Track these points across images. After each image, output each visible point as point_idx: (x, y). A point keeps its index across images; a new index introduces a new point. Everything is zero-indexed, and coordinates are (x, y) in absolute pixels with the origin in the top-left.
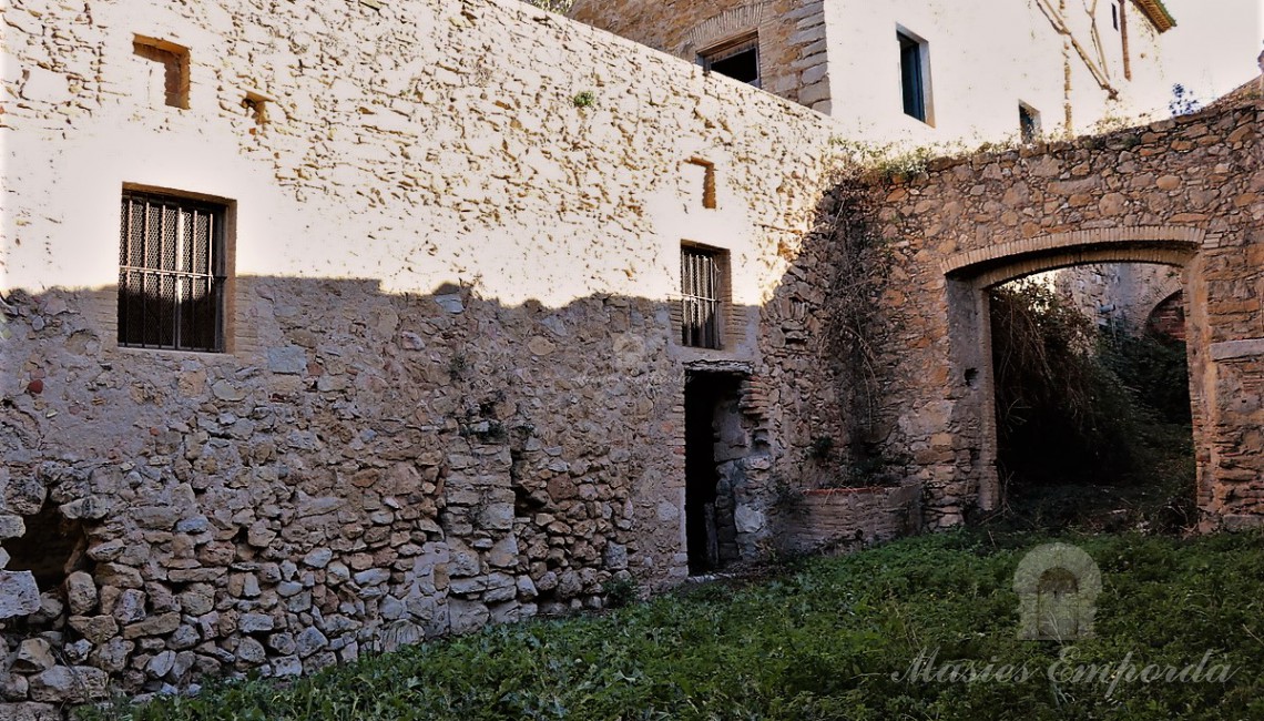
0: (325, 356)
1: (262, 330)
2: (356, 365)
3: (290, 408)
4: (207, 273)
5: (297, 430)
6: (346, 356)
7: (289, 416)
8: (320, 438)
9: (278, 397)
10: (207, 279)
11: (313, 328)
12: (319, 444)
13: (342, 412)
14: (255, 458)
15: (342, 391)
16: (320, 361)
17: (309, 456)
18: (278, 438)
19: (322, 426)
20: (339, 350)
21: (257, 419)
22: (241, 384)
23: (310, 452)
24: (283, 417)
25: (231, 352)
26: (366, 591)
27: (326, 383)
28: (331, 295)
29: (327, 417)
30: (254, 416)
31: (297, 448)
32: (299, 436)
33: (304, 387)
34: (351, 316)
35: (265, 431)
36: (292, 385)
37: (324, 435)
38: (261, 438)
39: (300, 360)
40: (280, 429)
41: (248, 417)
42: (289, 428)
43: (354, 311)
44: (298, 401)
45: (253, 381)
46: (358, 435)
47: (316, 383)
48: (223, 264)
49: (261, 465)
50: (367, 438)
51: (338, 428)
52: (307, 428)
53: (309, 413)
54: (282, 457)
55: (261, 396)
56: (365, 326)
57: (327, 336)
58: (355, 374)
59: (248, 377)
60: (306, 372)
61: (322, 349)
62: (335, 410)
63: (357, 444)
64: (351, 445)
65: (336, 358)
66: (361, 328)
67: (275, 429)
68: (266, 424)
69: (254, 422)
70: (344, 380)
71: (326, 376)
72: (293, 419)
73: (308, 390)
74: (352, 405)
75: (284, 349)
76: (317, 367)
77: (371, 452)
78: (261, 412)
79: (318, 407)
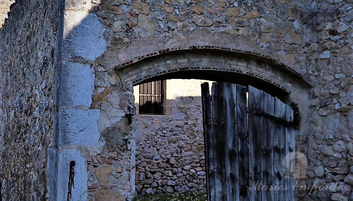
0: (189, 115)
1: (173, 109)
2: (198, 117)
3: (180, 129)
4: (159, 95)
5: (182, 135)
6: (195, 115)
7: (180, 131)
8: (188, 136)
9: (177, 126)
10: (159, 96)
11: (186, 108)
12: (188, 138)
13: (194, 130)
14: (171, 142)
15: (194, 124)
16: (188, 117)
17: (185, 141)
18: (177, 137)
19: (189, 133)
20: (193, 113)
21: (172, 132)
22: (168, 123)
23: (185, 140)
24: (178, 131)
25: (166, 115)
26: (200, 177)
27: (190, 122)
28: (191, 99)
29: (189, 131)
30: (171, 131)
31: (182, 139)
32: (182, 136)
33: (184, 123)
34: (196, 104)
35: (174, 135)
36: (181, 123)
37: (189, 136)
38: (173, 137)
39: (183, 117)
40: (178, 134)
41: (170, 131)
42: (180, 134)
43: (197, 103)
44: (182, 127)
45: (171, 122)
46: (198, 136)
47: (187, 122)
48: (163, 92)
49: (173, 143)
50: (201, 137)
51: (193, 134)
52: (185, 134)
53: (185, 130)
54: (178, 141)
55: (173, 126)
56: (200, 107)
57: (190, 110)
58: (197, 120)
59: (170, 121)
60: (185, 119)
61: (188, 113)
62: (192, 129)
63: (198, 138)
64: (196, 138)
65: (192, 116)
66: (199, 107)
67: (177, 134)
68: (174, 133)
69: (171, 133)
70: (194, 121)
71: (190, 120)
72: (181, 132)
73: (185, 124)
74: (196, 128)
75: (179, 114)
76: (187, 118)
77: (202, 140)
78: (173, 130)
79: (188, 129)
